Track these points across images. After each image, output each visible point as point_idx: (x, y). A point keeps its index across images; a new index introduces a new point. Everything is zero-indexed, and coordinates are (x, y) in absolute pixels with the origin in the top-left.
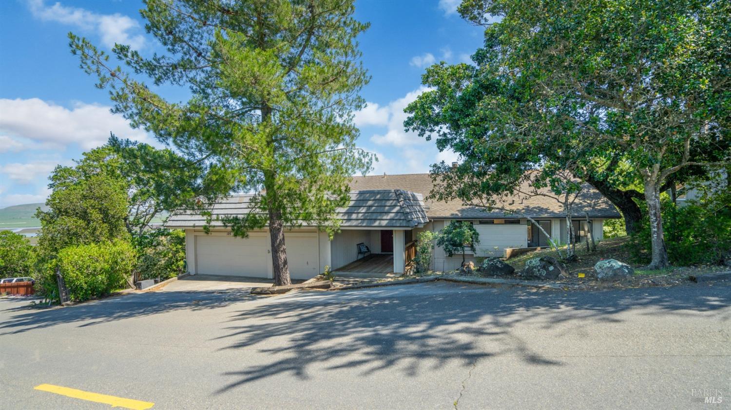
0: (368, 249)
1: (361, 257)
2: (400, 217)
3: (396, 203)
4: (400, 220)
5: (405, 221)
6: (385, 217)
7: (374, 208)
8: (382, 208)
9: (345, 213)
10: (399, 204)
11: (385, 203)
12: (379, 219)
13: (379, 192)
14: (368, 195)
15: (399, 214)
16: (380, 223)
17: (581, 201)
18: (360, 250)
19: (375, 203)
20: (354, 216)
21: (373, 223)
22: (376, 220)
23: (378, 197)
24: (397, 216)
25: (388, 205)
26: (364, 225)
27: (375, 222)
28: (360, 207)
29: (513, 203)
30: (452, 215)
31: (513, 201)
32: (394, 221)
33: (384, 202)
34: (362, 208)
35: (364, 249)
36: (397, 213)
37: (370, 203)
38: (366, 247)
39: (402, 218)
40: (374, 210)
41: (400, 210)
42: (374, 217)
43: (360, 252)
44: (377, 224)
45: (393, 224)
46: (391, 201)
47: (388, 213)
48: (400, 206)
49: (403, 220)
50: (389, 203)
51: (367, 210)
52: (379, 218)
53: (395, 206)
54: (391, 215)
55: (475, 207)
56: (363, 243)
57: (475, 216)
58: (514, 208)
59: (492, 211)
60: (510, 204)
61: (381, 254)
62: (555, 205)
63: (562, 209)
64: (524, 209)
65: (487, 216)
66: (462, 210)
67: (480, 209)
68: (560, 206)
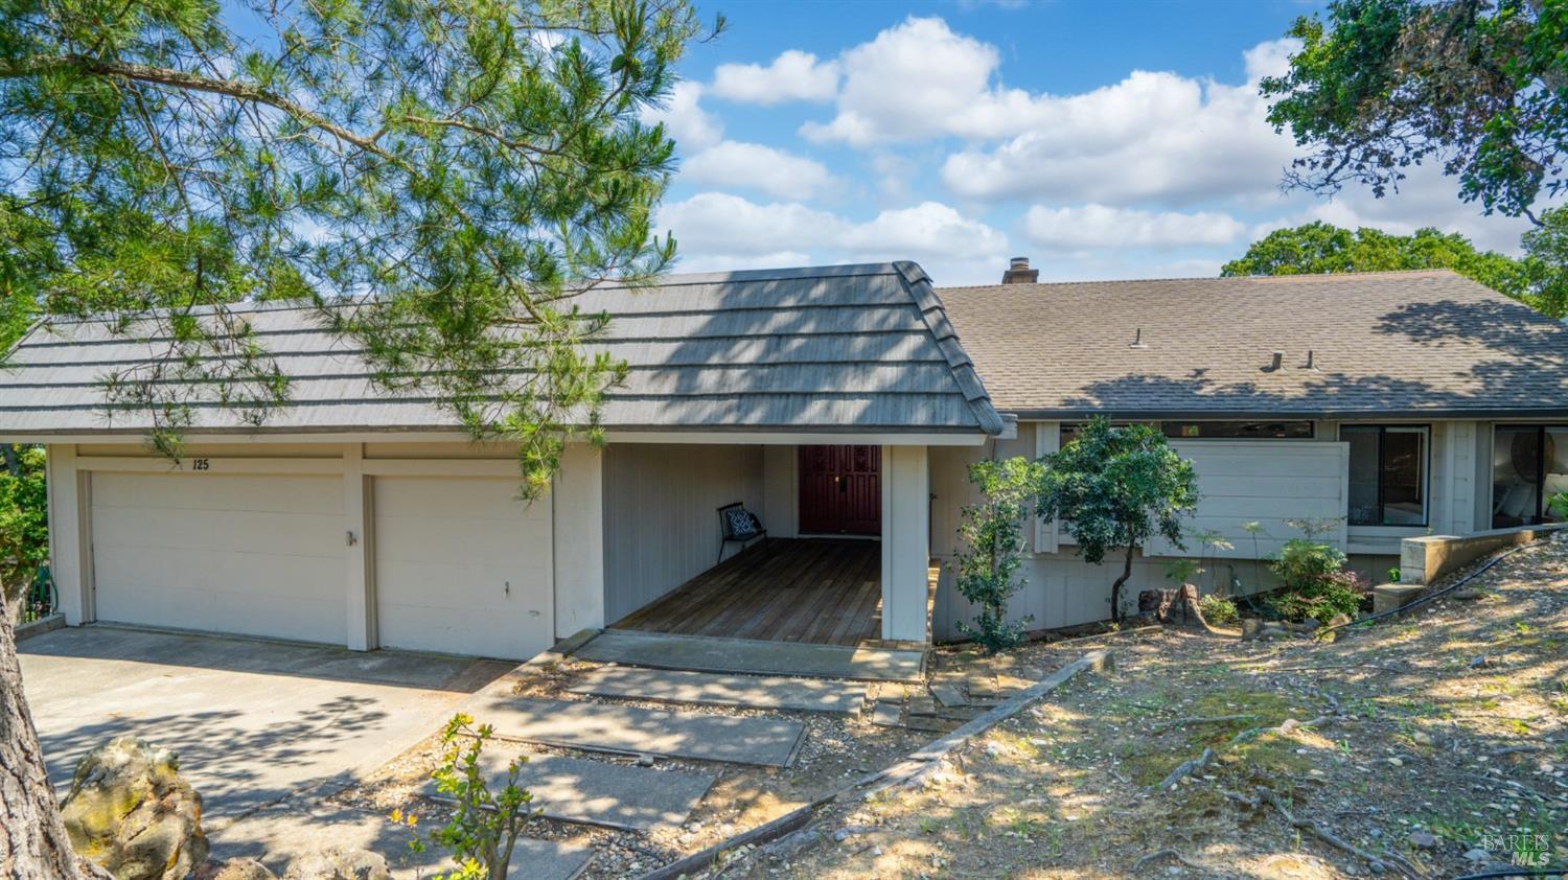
0: (757, 524)
1: (731, 551)
2: (931, 381)
3: (904, 318)
4: (930, 395)
5: (955, 404)
6: (852, 385)
7: (796, 343)
8: (840, 341)
9: (663, 368)
10: (920, 325)
11: (852, 318)
12: (827, 395)
13: (818, 275)
14: (773, 285)
17: (1526, 360)
18: (730, 526)
19: (803, 321)
20: (708, 380)
21: (793, 415)
22: (808, 396)
23: (819, 290)
25: (865, 329)
26: (754, 418)
27: (803, 408)
28: (733, 339)
29: (1276, 366)
30: (1069, 402)
31: (1278, 357)
33: (845, 314)
34: (743, 343)
35: (743, 526)
36: (914, 362)
37: (780, 320)
38: (752, 517)
39: (942, 386)
40: (799, 349)
41: (927, 350)
42: (797, 386)
43: (729, 537)
44: (813, 412)
46: (879, 314)
47: (865, 364)
48: (928, 332)
49: (947, 395)
50: (867, 321)
51: (767, 351)
52: (824, 386)
53: (901, 332)
54: (885, 376)
55: (1142, 378)
56: (741, 504)
57: (1156, 406)
58: (1285, 379)
59: (1207, 390)
60: (1265, 369)
61: (799, 539)
62: (1436, 370)
63: (1477, 384)
64: (1328, 384)
65: (1201, 406)
66: (1100, 390)
67: (1161, 384)
68: (1461, 374)
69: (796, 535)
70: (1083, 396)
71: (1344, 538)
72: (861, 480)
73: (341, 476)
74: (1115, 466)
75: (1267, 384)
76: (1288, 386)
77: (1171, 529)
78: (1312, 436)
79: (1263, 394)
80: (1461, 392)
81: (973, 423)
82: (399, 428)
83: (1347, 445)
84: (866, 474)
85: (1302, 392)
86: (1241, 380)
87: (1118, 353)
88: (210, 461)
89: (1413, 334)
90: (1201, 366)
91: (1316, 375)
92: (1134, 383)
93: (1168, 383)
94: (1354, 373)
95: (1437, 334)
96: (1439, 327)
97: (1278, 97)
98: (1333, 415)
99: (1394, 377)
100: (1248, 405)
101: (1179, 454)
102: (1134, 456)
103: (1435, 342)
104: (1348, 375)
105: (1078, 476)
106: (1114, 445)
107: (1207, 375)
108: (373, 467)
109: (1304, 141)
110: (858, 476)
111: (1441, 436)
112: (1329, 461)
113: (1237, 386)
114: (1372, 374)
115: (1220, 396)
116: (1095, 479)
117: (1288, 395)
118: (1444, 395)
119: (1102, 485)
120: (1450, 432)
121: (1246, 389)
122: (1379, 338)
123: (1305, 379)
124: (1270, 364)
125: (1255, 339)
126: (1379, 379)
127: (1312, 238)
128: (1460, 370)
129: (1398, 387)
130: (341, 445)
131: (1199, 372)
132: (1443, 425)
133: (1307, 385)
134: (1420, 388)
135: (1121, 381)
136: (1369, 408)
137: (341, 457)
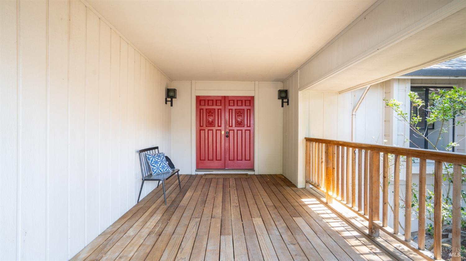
0: (171, 165)
18: (148, 167)
35: (159, 166)
38: (167, 158)
43: (148, 178)
56: (157, 148)
61: (197, 175)
69: (194, 173)
72: (240, 132)
84: (243, 129)
110: (237, 130)
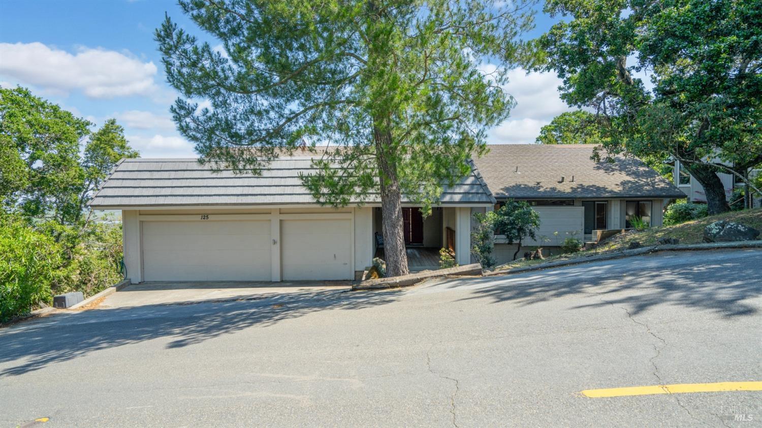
2: (478, 190)
4: (478, 193)
5: (483, 195)
6: (457, 190)
10: (473, 174)
12: (451, 193)
15: (475, 186)
16: (451, 198)
17: (636, 180)
24: (472, 188)
29: (563, 181)
31: (563, 178)
32: (470, 196)
36: (472, 185)
39: (481, 191)
41: (475, 181)
45: (469, 199)
47: (460, 184)
48: (475, 176)
49: (482, 193)
52: (449, 191)
53: (468, 176)
54: (465, 188)
55: (520, 185)
57: (525, 195)
58: (566, 186)
59: (541, 190)
60: (560, 182)
62: (610, 183)
63: (621, 188)
64: (578, 188)
65: (540, 195)
66: (507, 189)
67: (527, 188)
68: (617, 185)
70: (502, 191)
71: (583, 238)
73: (270, 220)
74: (517, 214)
75: (560, 187)
76: (566, 188)
77: (532, 235)
78: (573, 205)
79: (559, 191)
80: (616, 191)
81: (489, 201)
82: (298, 203)
83: (583, 207)
85: (570, 190)
86: (552, 186)
87: (510, 175)
88: (209, 216)
89: (606, 170)
90: (538, 181)
91: (574, 185)
92: (518, 187)
93: (529, 187)
94: (586, 184)
95: (613, 170)
96: (614, 167)
97: (562, 92)
98: (580, 198)
99: (597, 185)
100: (554, 194)
101: (534, 210)
102: (522, 211)
103: (612, 173)
104: (584, 184)
105: (506, 217)
106: (515, 208)
107: (541, 184)
108: (283, 217)
109: (571, 106)
111: (611, 204)
112: (579, 212)
113: (551, 188)
114: (591, 184)
115: (545, 192)
116: (511, 218)
117: (566, 191)
118: (611, 192)
119: (513, 220)
120: (613, 203)
121: (554, 189)
122: (595, 171)
123: (571, 186)
124: (561, 180)
125: (555, 170)
126: (593, 186)
127: (578, 117)
128: (617, 183)
129: (598, 188)
130: (271, 209)
131: (538, 183)
132: (611, 201)
133: (572, 188)
134: (604, 189)
135: (514, 186)
136: (589, 196)
137: (270, 213)
